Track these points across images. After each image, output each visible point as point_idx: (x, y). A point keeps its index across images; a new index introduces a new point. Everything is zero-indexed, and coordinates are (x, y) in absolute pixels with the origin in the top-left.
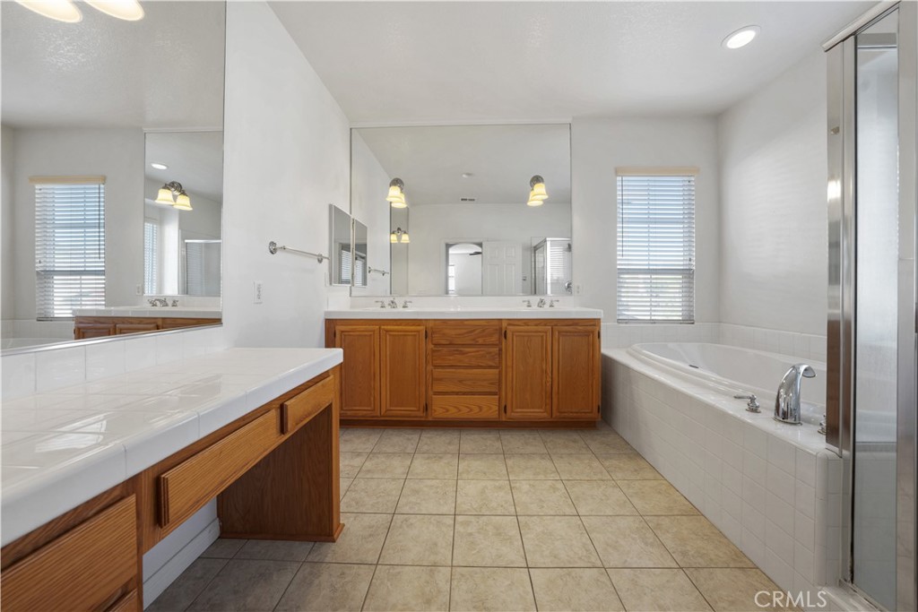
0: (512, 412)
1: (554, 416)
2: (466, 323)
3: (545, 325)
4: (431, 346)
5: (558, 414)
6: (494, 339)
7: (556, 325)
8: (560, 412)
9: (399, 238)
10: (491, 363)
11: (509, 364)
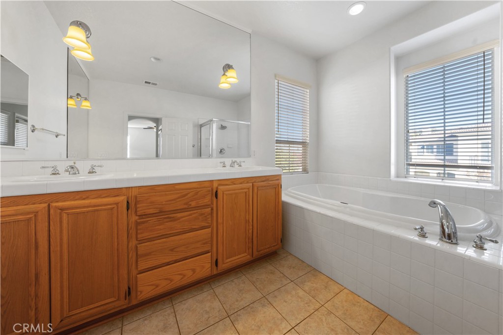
0: (223, 263)
1: (254, 256)
2: (177, 187)
3: (248, 183)
4: (134, 218)
5: (257, 253)
6: (207, 200)
7: (255, 182)
8: (258, 251)
9: (79, 104)
10: (204, 224)
11: (220, 220)
